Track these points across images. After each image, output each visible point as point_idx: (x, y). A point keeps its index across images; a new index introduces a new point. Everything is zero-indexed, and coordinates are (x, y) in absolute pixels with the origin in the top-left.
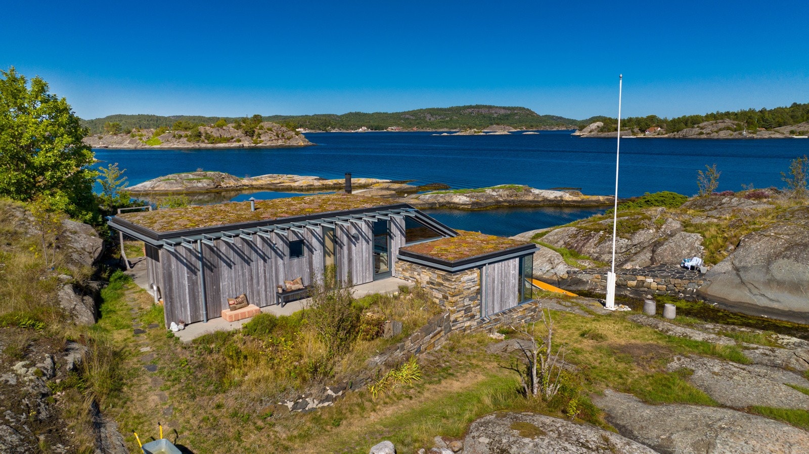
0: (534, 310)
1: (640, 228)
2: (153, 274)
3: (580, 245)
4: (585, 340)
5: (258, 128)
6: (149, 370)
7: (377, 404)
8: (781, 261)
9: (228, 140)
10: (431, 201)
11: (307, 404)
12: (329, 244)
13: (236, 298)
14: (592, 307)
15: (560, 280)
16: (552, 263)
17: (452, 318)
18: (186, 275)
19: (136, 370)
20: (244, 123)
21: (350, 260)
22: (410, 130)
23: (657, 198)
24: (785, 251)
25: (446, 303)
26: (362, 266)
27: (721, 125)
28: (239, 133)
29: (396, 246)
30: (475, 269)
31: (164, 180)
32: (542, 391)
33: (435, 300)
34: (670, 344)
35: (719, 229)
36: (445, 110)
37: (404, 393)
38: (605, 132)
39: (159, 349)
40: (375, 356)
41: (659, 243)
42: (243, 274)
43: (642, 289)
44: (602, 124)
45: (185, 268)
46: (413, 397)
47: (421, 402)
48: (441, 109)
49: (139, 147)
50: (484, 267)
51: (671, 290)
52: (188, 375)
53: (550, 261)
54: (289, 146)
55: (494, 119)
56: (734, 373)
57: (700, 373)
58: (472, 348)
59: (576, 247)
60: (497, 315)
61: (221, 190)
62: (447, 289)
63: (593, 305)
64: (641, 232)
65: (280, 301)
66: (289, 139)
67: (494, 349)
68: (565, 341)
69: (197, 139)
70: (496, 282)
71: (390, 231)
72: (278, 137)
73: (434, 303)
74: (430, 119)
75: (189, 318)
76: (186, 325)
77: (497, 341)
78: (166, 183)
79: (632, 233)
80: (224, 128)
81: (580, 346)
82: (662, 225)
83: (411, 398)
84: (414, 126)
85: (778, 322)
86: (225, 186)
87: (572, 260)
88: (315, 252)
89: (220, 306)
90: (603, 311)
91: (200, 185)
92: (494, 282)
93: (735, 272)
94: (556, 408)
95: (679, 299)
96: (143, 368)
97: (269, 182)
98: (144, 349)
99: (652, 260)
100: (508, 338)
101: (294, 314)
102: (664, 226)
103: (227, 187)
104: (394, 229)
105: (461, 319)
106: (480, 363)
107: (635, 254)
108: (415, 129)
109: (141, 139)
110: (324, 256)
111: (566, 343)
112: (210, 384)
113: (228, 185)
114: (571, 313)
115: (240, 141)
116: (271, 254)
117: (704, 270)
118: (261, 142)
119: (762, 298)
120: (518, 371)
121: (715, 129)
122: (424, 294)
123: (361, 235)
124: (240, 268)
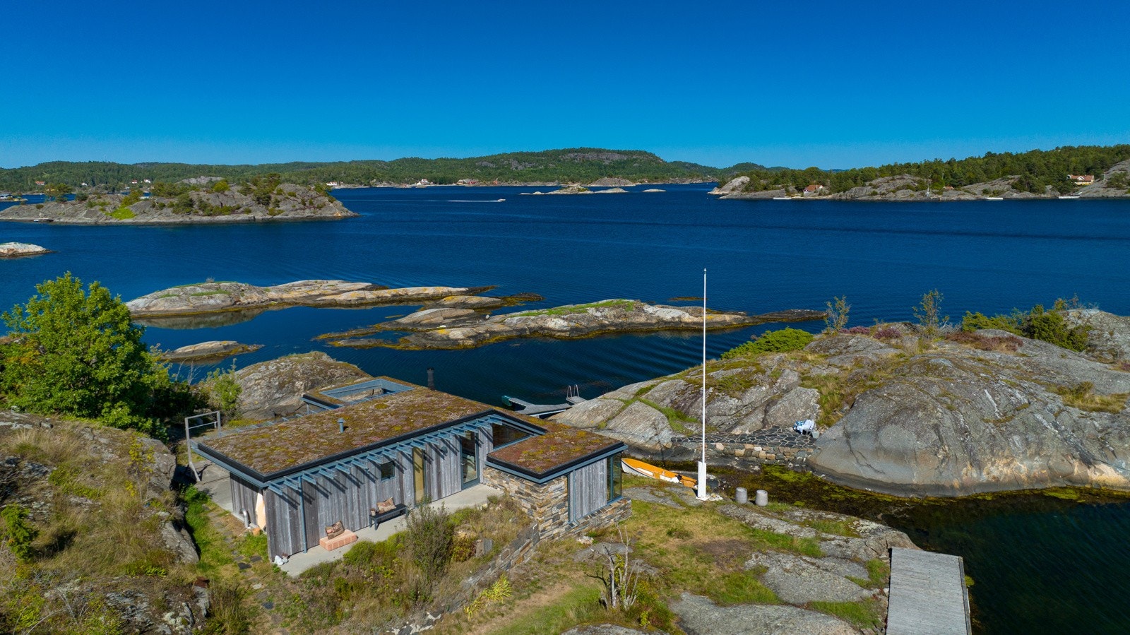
0: (624, 508)
1: (752, 385)
2: (240, 497)
3: (688, 404)
4: (671, 539)
5: (275, 192)
6: (267, 607)
7: (473, 624)
8: (890, 428)
9: (232, 211)
10: (520, 326)
11: (411, 629)
12: (418, 460)
13: (333, 526)
14: (685, 497)
15: (663, 450)
16: (656, 429)
17: (541, 528)
18: (288, 510)
19: (256, 608)
20: (255, 185)
21: (439, 474)
22: (489, 184)
23: (778, 339)
24: (894, 415)
25: (535, 514)
26: (451, 478)
27: (899, 183)
28: (247, 200)
29: (483, 453)
30: (562, 477)
31: (162, 297)
32: (620, 601)
33: (524, 509)
34: (752, 539)
35: (838, 383)
36: (538, 154)
37: (496, 611)
38: (752, 191)
39: (270, 586)
40: (468, 577)
41: (773, 401)
42: (339, 502)
43: (750, 459)
44: (748, 179)
45: (287, 504)
46: (505, 613)
47: (512, 619)
48: (532, 154)
49: (101, 221)
50: (572, 474)
51: (781, 459)
52: (303, 610)
53: (654, 426)
54: (320, 218)
55: (605, 167)
56: (803, 570)
57: (773, 570)
58: (560, 557)
59: (683, 408)
60: (586, 518)
61: (240, 307)
62: (535, 500)
63: (686, 495)
64: (753, 389)
65: (373, 522)
66: (320, 208)
67: (582, 556)
68: (652, 541)
69: (188, 210)
70: (584, 486)
71: (477, 438)
72: (305, 205)
73: (522, 513)
74: (517, 168)
75: (291, 551)
76: (289, 557)
77: (586, 546)
78: (166, 301)
79: (743, 392)
80: (226, 193)
81: (665, 546)
82: (777, 379)
83: (503, 615)
84: (493, 178)
85: (880, 495)
86: (246, 302)
87: (678, 422)
88: (405, 471)
89: (318, 535)
90: (695, 502)
91: (212, 302)
92: (582, 486)
93: (845, 439)
94: (631, 618)
95: (788, 470)
96: (261, 607)
97: (304, 294)
98: (257, 586)
99: (764, 422)
100: (596, 543)
101: (389, 538)
102: (779, 381)
103: (249, 303)
104: (482, 437)
105: (549, 527)
106: (567, 573)
107: (747, 415)
108: (496, 183)
109: (104, 210)
110: (414, 471)
111: (652, 544)
112: (324, 617)
113: (249, 300)
114: (663, 506)
115: (249, 212)
116: (364, 479)
117: (816, 434)
118: (280, 212)
119: (868, 469)
120: (603, 579)
121: (892, 188)
122: (513, 503)
123: (450, 447)
124: (336, 498)
